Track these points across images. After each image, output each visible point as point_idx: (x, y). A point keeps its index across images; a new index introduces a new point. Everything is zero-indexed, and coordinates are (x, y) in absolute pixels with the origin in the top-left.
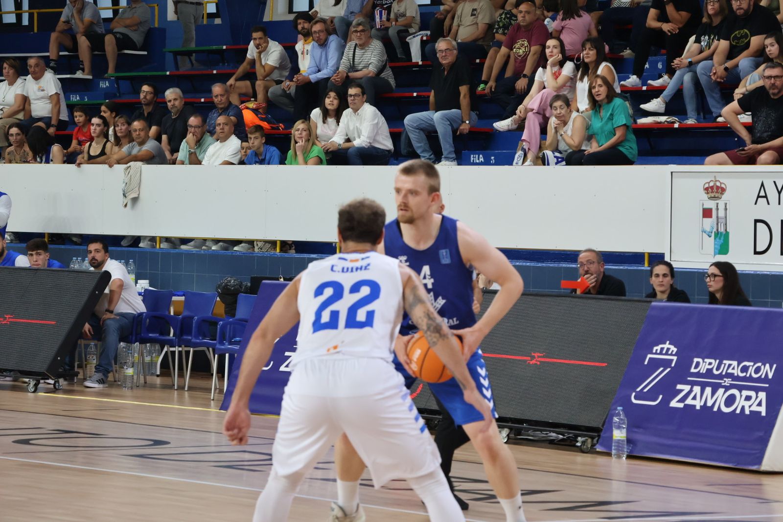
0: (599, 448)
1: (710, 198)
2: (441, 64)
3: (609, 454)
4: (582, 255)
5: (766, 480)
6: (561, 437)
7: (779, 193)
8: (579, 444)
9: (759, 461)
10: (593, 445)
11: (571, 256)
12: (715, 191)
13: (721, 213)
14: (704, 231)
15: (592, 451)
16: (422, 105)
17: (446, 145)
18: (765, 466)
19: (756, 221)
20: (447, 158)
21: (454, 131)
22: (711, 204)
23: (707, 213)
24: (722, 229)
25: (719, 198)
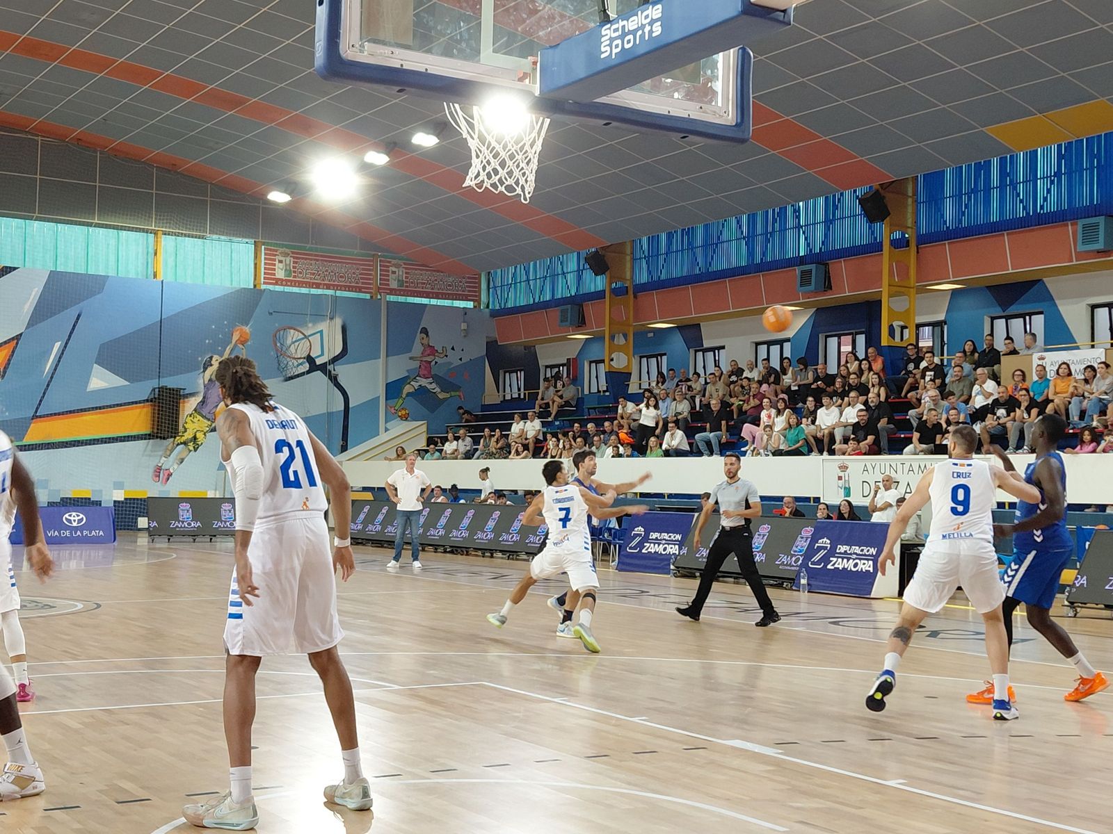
0: (794, 588)
1: (842, 471)
2: (713, 411)
3: (799, 591)
4: (785, 499)
5: (873, 601)
6: (775, 583)
7: (874, 469)
8: (784, 586)
9: (870, 594)
10: (791, 587)
11: (781, 499)
12: (844, 468)
13: (847, 479)
14: (839, 487)
15: (791, 589)
16: (703, 430)
17: (716, 448)
18: (872, 596)
19: (863, 482)
20: (716, 454)
21: (720, 442)
22: (841, 474)
23: (840, 478)
24: (847, 486)
25: (845, 471)
